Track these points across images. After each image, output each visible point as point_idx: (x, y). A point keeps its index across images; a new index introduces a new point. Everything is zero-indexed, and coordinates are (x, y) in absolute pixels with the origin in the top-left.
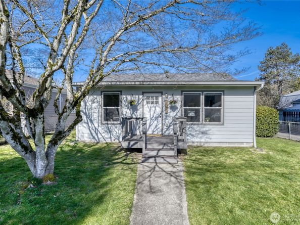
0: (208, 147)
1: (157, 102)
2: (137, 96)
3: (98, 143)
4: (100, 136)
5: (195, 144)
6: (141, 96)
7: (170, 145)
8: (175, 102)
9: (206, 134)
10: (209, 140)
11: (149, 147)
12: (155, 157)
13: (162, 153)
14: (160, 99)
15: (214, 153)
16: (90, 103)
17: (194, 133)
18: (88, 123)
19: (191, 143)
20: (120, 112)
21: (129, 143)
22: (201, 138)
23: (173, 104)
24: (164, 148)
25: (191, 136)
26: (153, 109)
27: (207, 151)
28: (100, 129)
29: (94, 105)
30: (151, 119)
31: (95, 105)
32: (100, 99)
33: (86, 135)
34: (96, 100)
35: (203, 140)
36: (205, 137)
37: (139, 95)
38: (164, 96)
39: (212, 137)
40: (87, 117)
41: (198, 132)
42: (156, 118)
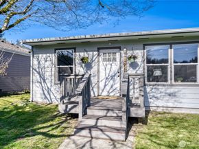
0: (178, 114)
1: (114, 59)
2: (91, 53)
3: (50, 104)
4: (52, 96)
5: (160, 110)
6: (95, 53)
7: (117, 112)
8: (135, 57)
9: (175, 96)
10: (179, 105)
11: (89, 112)
12: (90, 128)
13: (101, 123)
14: (118, 55)
15: (186, 124)
16: (43, 62)
17: (159, 95)
18: (41, 83)
19: (155, 108)
20: (74, 71)
21: (67, 107)
22: (167, 101)
23: (132, 60)
24: (108, 115)
25: (154, 99)
26: (109, 66)
27: (175, 119)
28: (52, 89)
29: (46, 64)
30: (107, 78)
31: (48, 63)
32: (53, 57)
33: (38, 95)
34: (49, 59)
35: (170, 105)
36: (173, 100)
37: (93, 51)
38: (122, 52)
39: (183, 101)
40: (40, 76)
41: (163, 94)
42: (112, 77)
